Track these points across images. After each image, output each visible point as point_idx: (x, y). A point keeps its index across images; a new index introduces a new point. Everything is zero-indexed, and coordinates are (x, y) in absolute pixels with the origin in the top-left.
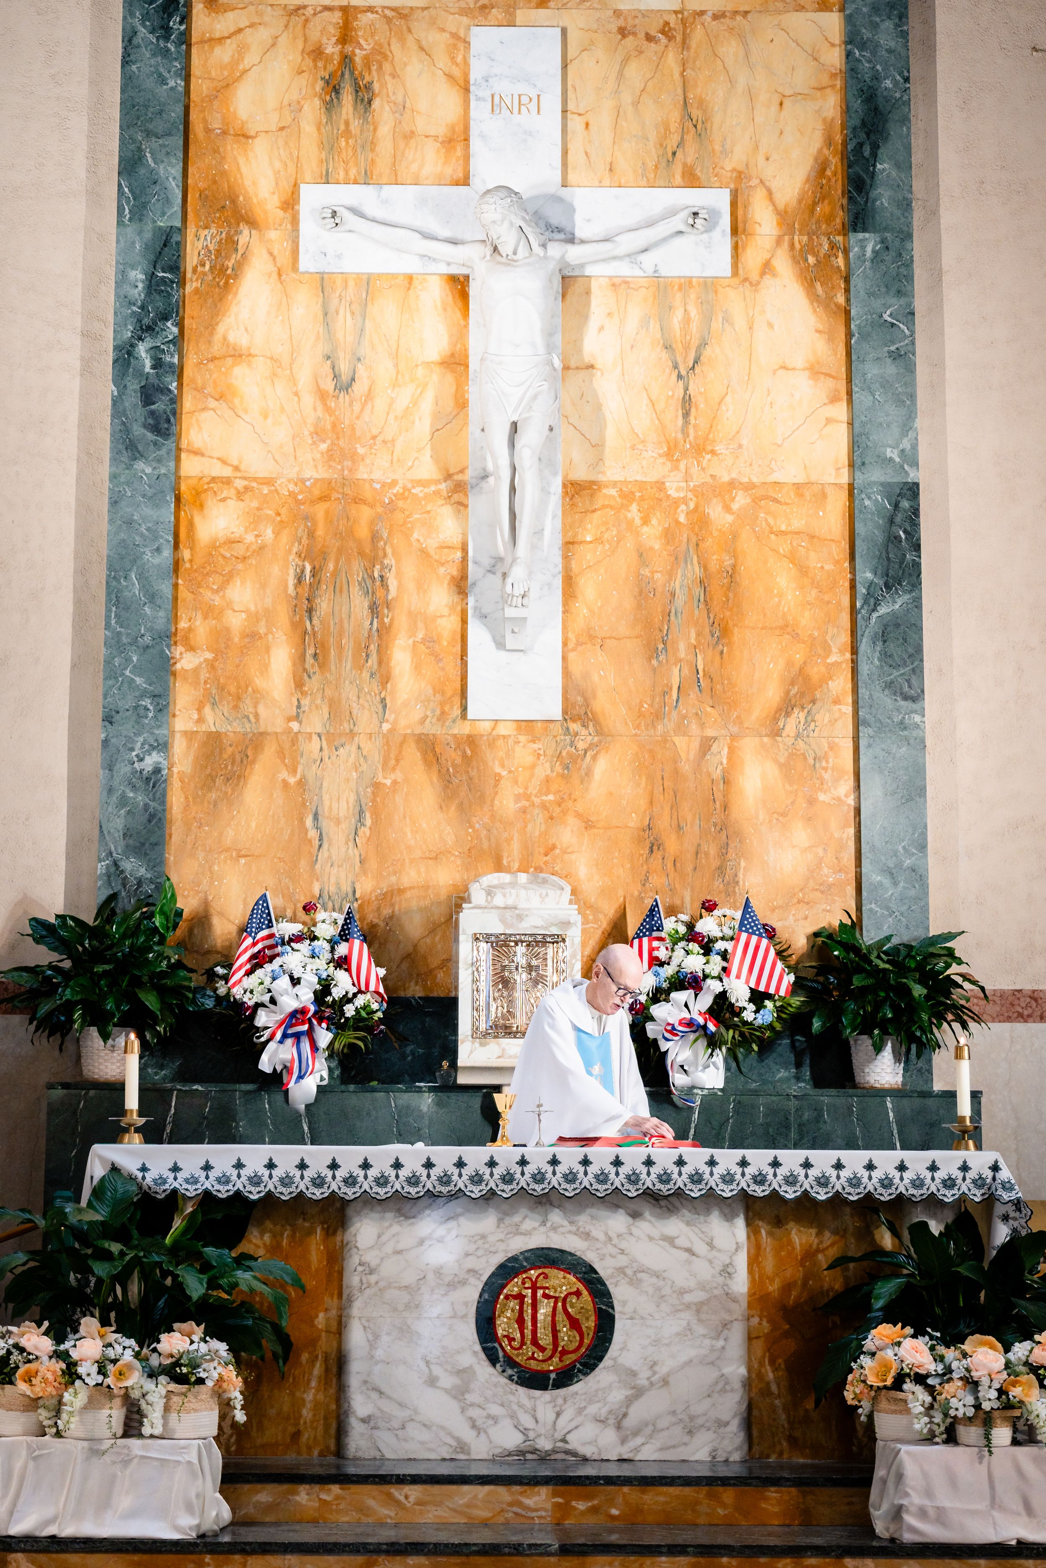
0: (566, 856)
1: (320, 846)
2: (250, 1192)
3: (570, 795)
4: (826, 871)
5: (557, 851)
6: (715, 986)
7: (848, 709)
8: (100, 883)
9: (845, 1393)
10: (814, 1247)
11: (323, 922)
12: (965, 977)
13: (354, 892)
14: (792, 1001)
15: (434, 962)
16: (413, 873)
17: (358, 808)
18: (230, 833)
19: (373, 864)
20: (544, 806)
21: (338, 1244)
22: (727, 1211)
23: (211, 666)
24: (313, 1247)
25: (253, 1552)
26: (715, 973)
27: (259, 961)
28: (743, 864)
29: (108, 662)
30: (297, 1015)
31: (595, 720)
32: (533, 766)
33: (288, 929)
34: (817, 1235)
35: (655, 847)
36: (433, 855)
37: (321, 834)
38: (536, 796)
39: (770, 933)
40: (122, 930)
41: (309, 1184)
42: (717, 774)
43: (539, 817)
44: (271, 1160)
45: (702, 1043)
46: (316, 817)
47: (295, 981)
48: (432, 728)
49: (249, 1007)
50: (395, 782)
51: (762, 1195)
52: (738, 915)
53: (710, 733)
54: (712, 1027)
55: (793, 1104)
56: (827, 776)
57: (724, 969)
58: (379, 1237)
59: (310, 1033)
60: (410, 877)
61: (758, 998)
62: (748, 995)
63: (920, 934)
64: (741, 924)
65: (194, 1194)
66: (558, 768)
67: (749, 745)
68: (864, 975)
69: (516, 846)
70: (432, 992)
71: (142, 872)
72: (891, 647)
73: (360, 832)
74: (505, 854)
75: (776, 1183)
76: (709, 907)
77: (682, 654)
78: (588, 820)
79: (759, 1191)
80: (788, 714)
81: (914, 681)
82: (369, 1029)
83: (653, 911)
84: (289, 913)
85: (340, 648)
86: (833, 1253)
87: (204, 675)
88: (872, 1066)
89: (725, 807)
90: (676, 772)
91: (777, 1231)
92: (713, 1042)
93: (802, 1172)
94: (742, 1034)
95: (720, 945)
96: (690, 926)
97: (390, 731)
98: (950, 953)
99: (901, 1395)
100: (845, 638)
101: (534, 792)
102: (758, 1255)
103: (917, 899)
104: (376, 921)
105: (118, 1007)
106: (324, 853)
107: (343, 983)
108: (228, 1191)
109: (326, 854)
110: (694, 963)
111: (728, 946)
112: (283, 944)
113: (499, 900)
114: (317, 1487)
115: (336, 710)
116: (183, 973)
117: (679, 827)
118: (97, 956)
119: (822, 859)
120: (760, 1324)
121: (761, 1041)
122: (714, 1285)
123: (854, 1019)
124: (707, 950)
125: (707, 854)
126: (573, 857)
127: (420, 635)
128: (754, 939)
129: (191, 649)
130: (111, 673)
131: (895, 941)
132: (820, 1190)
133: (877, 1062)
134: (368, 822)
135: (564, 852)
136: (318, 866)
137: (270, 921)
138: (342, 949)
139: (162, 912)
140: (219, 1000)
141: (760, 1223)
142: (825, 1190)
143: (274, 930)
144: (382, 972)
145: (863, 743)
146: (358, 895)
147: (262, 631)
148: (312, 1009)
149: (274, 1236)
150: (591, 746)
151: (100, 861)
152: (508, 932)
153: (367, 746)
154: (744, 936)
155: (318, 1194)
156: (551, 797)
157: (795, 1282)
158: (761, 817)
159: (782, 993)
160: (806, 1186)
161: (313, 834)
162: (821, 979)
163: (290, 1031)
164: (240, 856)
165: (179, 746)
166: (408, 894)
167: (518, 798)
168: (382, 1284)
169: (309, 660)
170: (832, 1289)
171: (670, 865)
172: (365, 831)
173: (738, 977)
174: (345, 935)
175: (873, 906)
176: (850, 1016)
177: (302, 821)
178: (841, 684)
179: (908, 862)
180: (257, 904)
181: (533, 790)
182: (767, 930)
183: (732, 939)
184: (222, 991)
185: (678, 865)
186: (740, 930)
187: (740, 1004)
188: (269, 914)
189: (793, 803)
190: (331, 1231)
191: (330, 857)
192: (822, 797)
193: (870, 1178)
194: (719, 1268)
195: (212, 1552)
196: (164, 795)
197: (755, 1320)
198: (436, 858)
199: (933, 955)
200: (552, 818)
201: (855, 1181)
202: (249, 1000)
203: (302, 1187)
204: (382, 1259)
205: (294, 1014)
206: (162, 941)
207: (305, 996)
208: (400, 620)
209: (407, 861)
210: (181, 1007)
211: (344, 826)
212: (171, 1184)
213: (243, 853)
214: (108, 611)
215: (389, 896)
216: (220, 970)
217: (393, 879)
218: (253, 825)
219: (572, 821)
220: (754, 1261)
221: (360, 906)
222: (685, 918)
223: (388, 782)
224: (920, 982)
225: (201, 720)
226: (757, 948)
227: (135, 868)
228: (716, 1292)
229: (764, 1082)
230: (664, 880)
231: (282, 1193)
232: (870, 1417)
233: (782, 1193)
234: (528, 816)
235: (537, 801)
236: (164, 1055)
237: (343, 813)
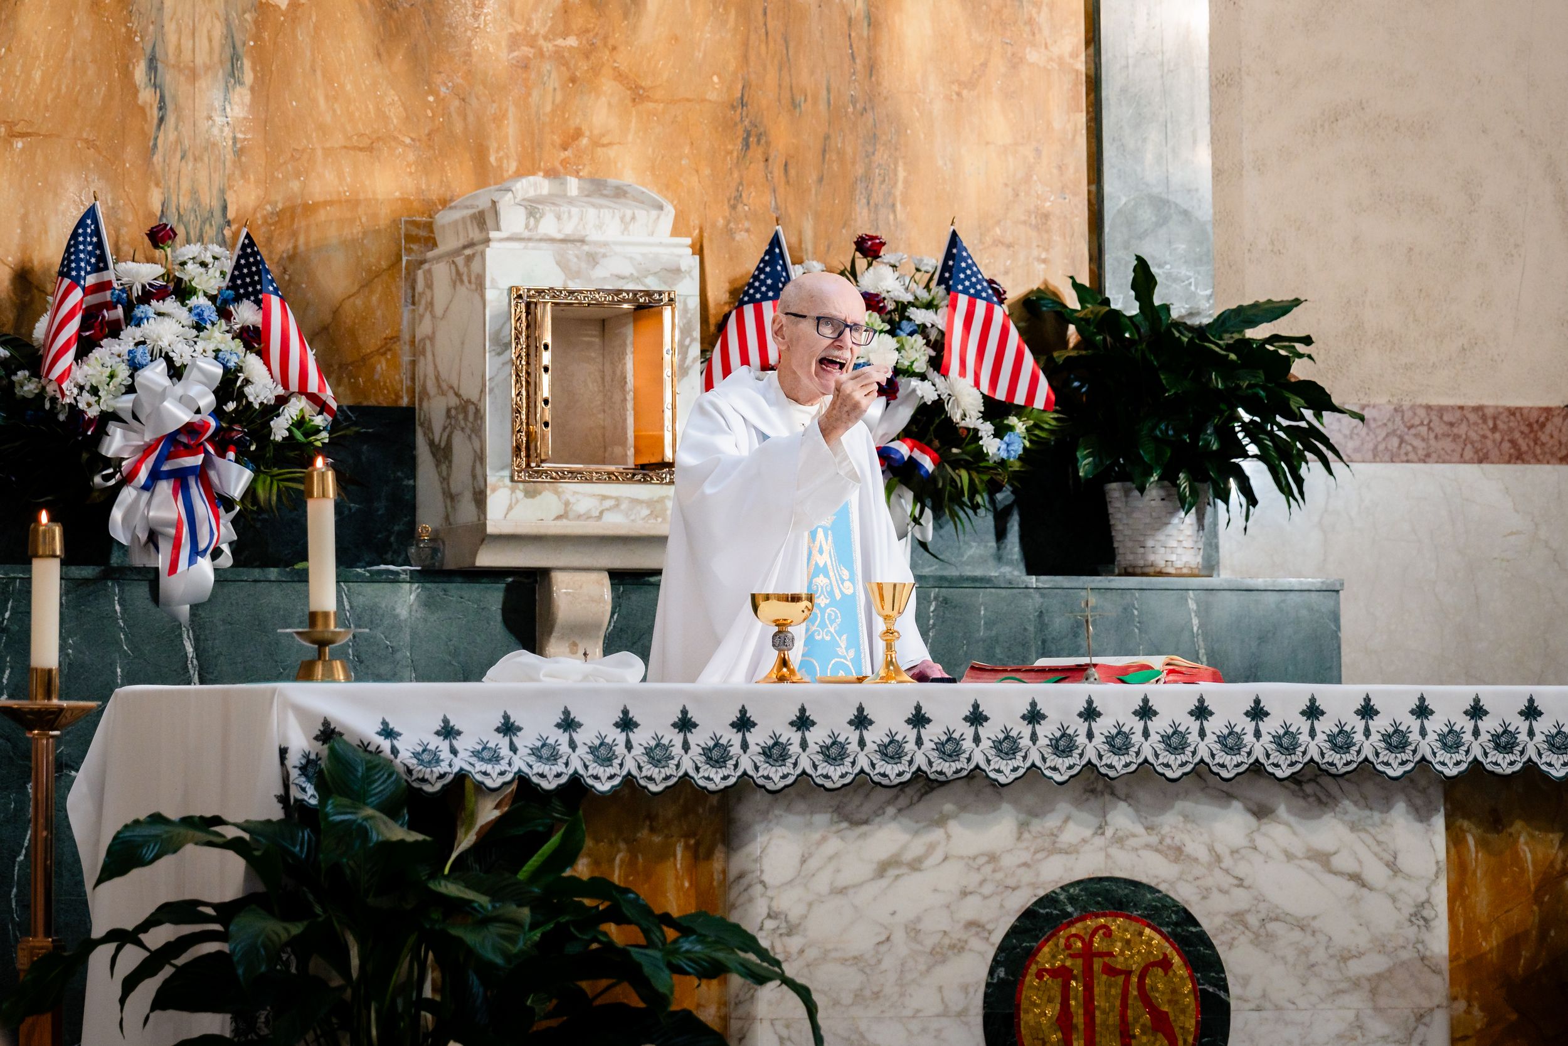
0: (600, 151)
1: (161, 120)
2: (596, 778)
3: (605, 38)
4: (1039, 188)
5: (584, 141)
6: (920, 391)
10: (1561, 866)
11: (194, 262)
13: (225, 208)
14: (1047, 420)
15: (370, 342)
16: (330, 176)
17: (229, 51)
19: (257, 158)
20: (559, 57)
21: (717, 877)
22: (1419, 802)
24: (670, 883)
26: (918, 367)
27: (92, 333)
28: (901, 174)
30: (183, 437)
33: (132, 273)
34: (1563, 842)
35: (749, 138)
36: (366, 142)
37: (162, 99)
38: (546, 38)
42: (856, 8)
43: (552, 78)
44: (625, 712)
46: (152, 64)
47: (176, 372)
49: (89, 421)
50: (295, 5)
51: (1509, 771)
52: (935, 263)
57: (934, 363)
58: (803, 861)
59: (201, 473)
60: (326, 183)
61: (998, 412)
62: (980, 405)
64: (953, 280)
65: (499, 781)
69: (511, 129)
70: (366, 398)
73: (234, 96)
74: (493, 145)
76: (873, 248)
78: (638, 87)
83: (773, 256)
89: (872, 68)
90: (788, 2)
91: (1492, 837)
101: (542, 32)
102: (1462, 883)
103: (1195, 243)
106: (167, 136)
107: (259, 378)
108: (558, 775)
109: (172, 136)
111: (934, 318)
112: (133, 301)
113: (548, 226)
117: (794, 104)
119: (1032, 168)
120: (1468, 1012)
122: (1401, 942)
124: (895, 325)
125: (841, 154)
126: (612, 152)
134: (248, 75)
135: (596, 143)
136: (157, 158)
137: (102, 258)
138: (246, 314)
141: (1466, 824)
143: (109, 275)
146: (231, 214)
148: (211, 425)
152: (572, 286)
154: (962, 301)
156: (572, 41)
157: (1526, 933)
158: (932, 87)
161: (147, 96)
163: (165, 468)
164: (12, 135)
166: (322, 215)
168: (812, 954)
171: (777, 171)
172: (243, 93)
173: (962, 374)
174: (244, 287)
177: (127, 74)
181: (538, 26)
182: (996, 292)
183: (940, 305)
184: (30, 388)
185: (792, 172)
187: (970, 423)
188: (100, 245)
190: (702, 851)
191: (179, 141)
192: (1033, 56)
194: (1408, 910)
197: (1461, 1005)
198: (370, 149)
200: (573, 80)
203: (687, 766)
204: (810, 905)
205: (176, 435)
207: (201, 401)
209: (319, 153)
211: (202, 82)
212: (449, 765)
213: (18, 129)
217: (295, 185)
218: (37, 75)
219: (608, 85)
220: (1456, 894)
223: (283, 4)
226: (987, 323)
228: (1405, 955)
230: (768, 199)
231: (650, 779)
233: (1544, 768)
234: (533, 76)
235: (548, 47)
237: (200, 59)
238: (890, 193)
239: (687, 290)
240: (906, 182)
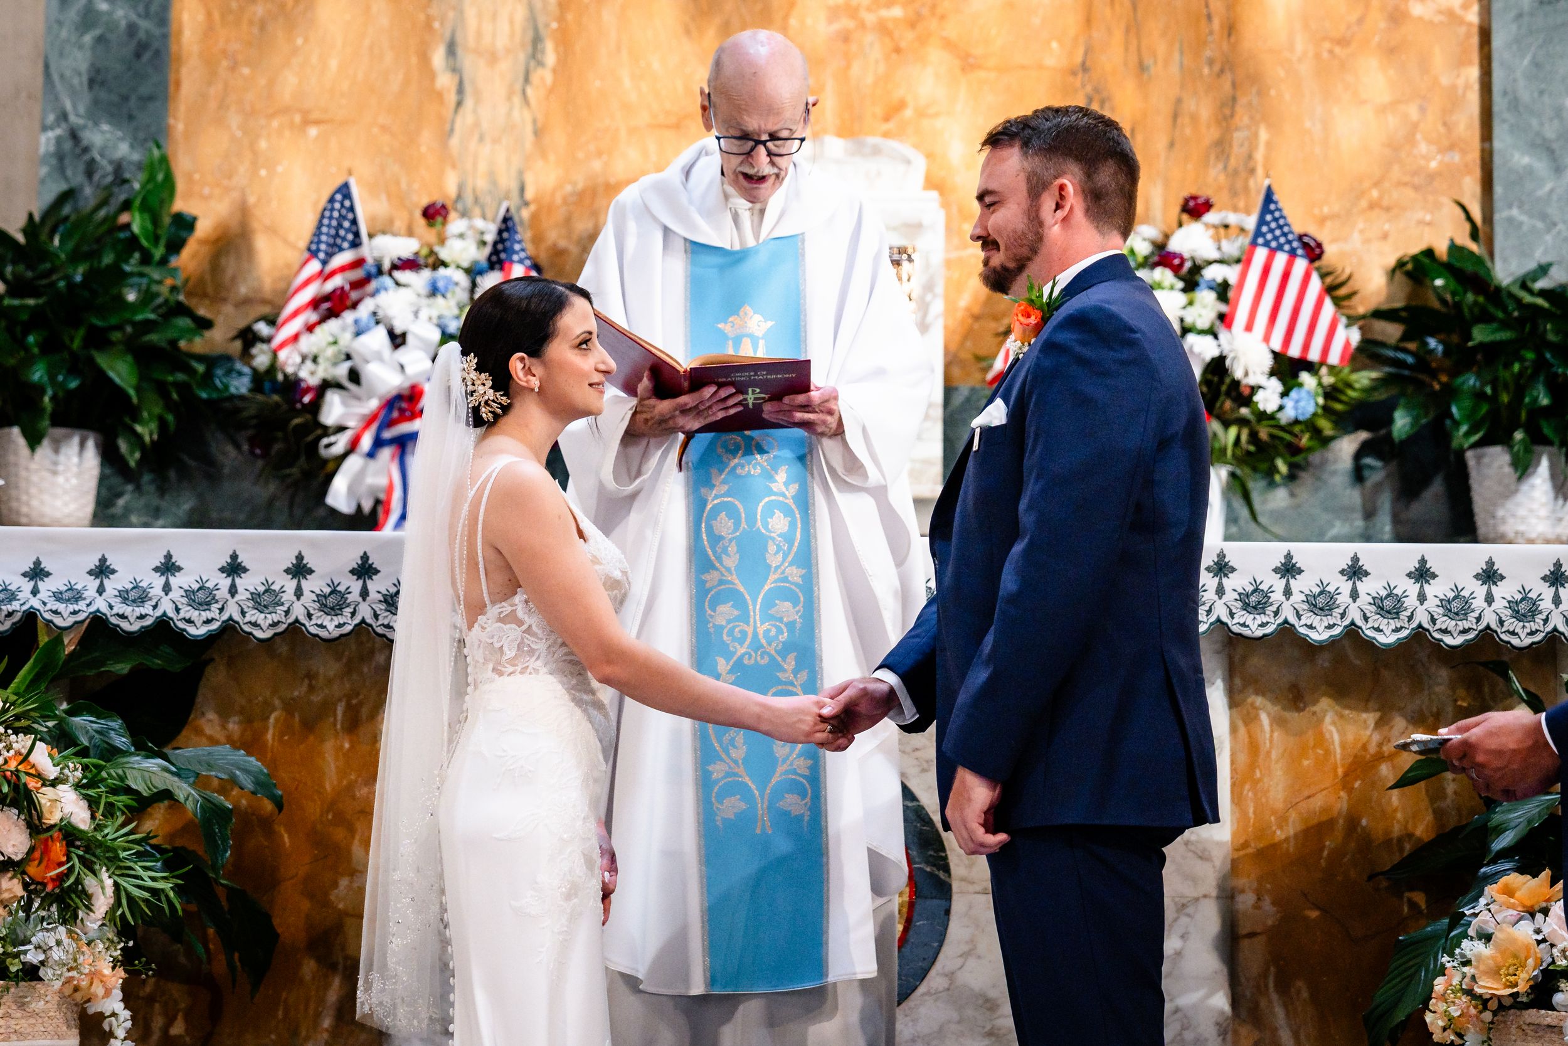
0: (925, 121)
1: (459, 104)
2: (189, 621)
3: (934, 7)
4: (1423, 148)
5: (908, 113)
6: (1204, 348)
8: (44, 170)
9: (1429, 1017)
10: (1372, 749)
11: (461, 236)
13: (522, 190)
14: (1354, 377)
17: (530, 34)
18: (289, 83)
19: (558, 137)
20: (883, 29)
24: (331, 743)
26: (1203, 323)
27: (332, 305)
28: (1264, 135)
30: (404, 406)
33: (391, 249)
34: (1379, 724)
37: (461, 82)
38: (869, 9)
39: (1313, 252)
40: (70, 245)
41: (313, 607)
43: (873, 48)
44: (234, 557)
46: (451, 50)
47: (397, 340)
49: (308, 389)
51: (1259, 633)
52: (1252, 221)
57: (1222, 317)
61: (1287, 368)
62: (1268, 362)
64: (1258, 233)
65: (70, 621)
68: (1495, 325)
71: (123, 150)
73: (535, 78)
75: (1290, 609)
76: (1195, 208)
78: (968, 55)
79: (1254, 626)
84: (400, 224)
88: (1510, 504)
89: (1231, 29)
91: (1293, 716)
93: (1346, 587)
94: (1254, 437)
95: (1215, 273)
96: (1160, 243)
99: (1547, 1017)
102: (1252, 765)
104: (563, 243)
105: (52, 378)
106: (465, 118)
108: (142, 617)
109: (470, 119)
110: (1169, 304)
111: (1231, 274)
112: (380, 272)
116: (185, 326)
117: (1142, 68)
119: (1415, 126)
121: (1292, 450)
123: (1474, 410)
124: (1191, 282)
125: (1194, 118)
126: (938, 123)
128: (1281, 259)
131: (1557, 277)
132: (1383, 623)
133: (1520, 498)
134: (550, 57)
135: (921, 114)
136: (454, 141)
137: (357, 234)
139: (146, 207)
140: (258, 378)
141: (1259, 701)
142: (1394, 624)
143: (364, 251)
146: (529, 194)
149: (248, 721)
151: (45, 128)
154: (1261, 254)
155: (331, 626)
156: (897, 12)
157: (1332, 822)
158: (1299, 47)
159: (1334, 358)
160: (1354, 615)
161: (445, 81)
162: (1412, 346)
163: (387, 434)
164: (307, 122)
170: (1410, 836)
172: (544, 76)
173: (1249, 328)
174: (498, 260)
175: (1515, 212)
176: (1467, 403)
177: (424, 59)
180: (332, 200)
182: (1305, 246)
183: (1238, 261)
184: (262, 362)
186: (1254, 244)
187: (1252, 380)
188: (354, 222)
189: (1361, 21)
190: (365, 711)
191: (477, 124)
192: (1417, 9)
193: (1489, 599)
197: (1247, 899)
200: (898, 50)
201: (1457, 606)
202: (310, 376)
203: (298, 612)
205: (394, 401)
206: (150, 268)
207: (415, 365)
209: (623, 132)
211: (504, 66)
212: (26, 601)
213: (315, 115)
216: (262, 328)
217: (597, 165)
218: (334, 64)
219: (936, 56)
220: (1244, 779)
221: (535, 217)
222: (1150, 229)
226: (1286, 276)
227: (111, 143)
231: (255, 624)
233: (1303, 630)
234: (854, 47)
235: (870, 18)
236: (162, 491)
237: (501, 42)
238: (1250, 157)
239: (930, 246)
240: (1269, 145)
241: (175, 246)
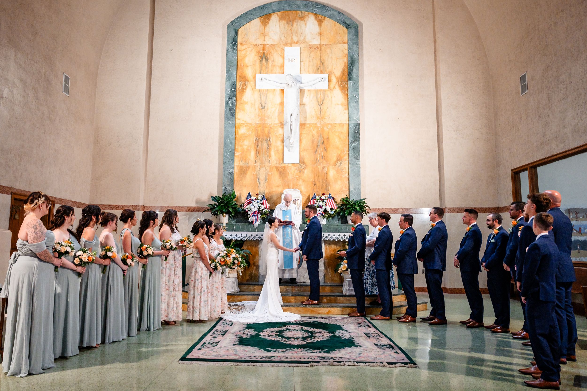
2: (243, 239)
3: (301, 176)
4: (344, 188)
5: (299, 185)
6: (324, 207)
7: (348, 161)
8: (223, 191)
9: (339, 271)
10: (335, 248)
11: (260, 197)
12: (367, 206)
13: (265, 192)
14: (337, 210)
17: (265, 178)
18: (244, 182)
19: (268, 187)
20: (296, 178)
23: (241, 155)
24: (254, 248)
25: (242, 295)
26: (324, 205)
27: (249, 203)
28: (329, 187)
29: (224, 154)
30: (255, 212)
31: (305, 164)
32: (295, 171)
33: (254, 198)
34: (336, 246)
35: (315, 184)
37: (259, 183)
39: (334, 199)
40: (226, 198)
42: (325, 172)
43: (296, 180)
44: (247, 234)
45: (322, 217)
46: (258, 179)
47: (255, 207)
48: (278, 165)
50: (271, 174)
52: (328, 196)
53: (324, 165)
54: (323, 214)
55: (337, 227)
56: (344, 173)
57: (326, 205)
59: (257, 215)
60: (274, 189)
61: (331, 209)
62: (330, 209)
63: (359, 199)
65: (234, 239)
66: (299, 171)
67: (331, 167)
68: (349, 205)
69: (292, 184)
72: (355, 151)
74: (290, 186)
75: (329, 238)
76: (324, 194)
77: (320, 152)
78: (304, 180)
79: (326, 239)
80: (337, 162)
81: (359, 157)
82: (267, 215)
83: (314, 195)
84: (254, 196)
85: (262, 151)
86: (339, 249)
87: (240, 156)
89: (327, 178)
90: (319, 172)
91: (329, 246)
92: (324, 217)
93: (333, 236)
94: (329, 215)
95: (325, 201)
96: (320, 198)
97: (271, 165)
98: (364, 202)
99: (347, 271)
100: (347, 149)
101: (295, 175)
103: (359, 193)
104: (268, 197)
105: (225, 211)
106: (260, 186)
107: (262, 207)
108: (240, 239)
110: (321, 203)
111: (326, 201)
112: (253, 200)
114: (254, 286)
115: (262, 162)
116: (236, 205)
117: (319, 181)
118: (222, 202)
119: (343, 186)
120: (327, 261)
121: (332, 216)
124: (323, 201)
125: (324, 186)
126: (301, 186)
127: (276, 149)
128: (331, 200)
129: (238, 152)
130: (225, 156)
131: (355, 200)
132: (336, 239)
134: (267, 180)
136: (259, 188)
138: (262, 201)
139: (233, 195)
140: (242, 210)
141: (326, 245)
143: (251, 198)
144: (269, 205)
145: (350, 167)
147: (250, 149)
148: (257, 211)
149: (247, 246)
150: (305, 168)
151: (223, 187)
153: (267, 168)
155: (254, 239)
156: (298, 176)
158: (333, 180)
159: (335, 208)
160: (334, 238)
162: (342, 207)
163: (254, 215)
165: (236, 168)
166: (274, 192)
167: (292, 176)
169: (257, 154)
171: (317, 188)
172: (267, 182)
173: (328, 206)
174: (263, 199)
175: (351, 194)
176: (347, 212)
177: (256, 180)
178: (346, 157)
179: (357, 187)
180: (248, 193)
184: (243, 208)
185: (319, 187)
186: (329, 198)
187: (328, 210)
188: (250, 196)
189: (338, 177)
192: (343, 176)
195: (236, 295)
196: (233, 176)
198: (278, 186)
199: (361, 202)
200: (298, 180)
201: (342, 238)
202: (247, 210)
203: (252, 238)
205: (254, 212)
206: (233, 200)
207: (256, 209)
208: (272, 147)
209: (274, 187)
210: (236, 211)
211: (263, 181)
212: (231, 238)
213: (246, 185)
214: (224, 146)
215: (271, 193)
216: (242, 205)
217: (271, 190)
218: (248, 181)
219: (301, 180)
220: (326, 251)
221: (265, 194)
222: (320, 196)
223: (270, 174)
224: (358, 207)
225: (239, 164)
227: (229, 188)
229: (333, 223)
230: (316, 190)
231: (248, 239)
232: (343, 275)
234: (294, 179)
236: (234, 219)
237: (263, 179)
238: (328, 189)
239: (301, 199)
241: (235, 198)
